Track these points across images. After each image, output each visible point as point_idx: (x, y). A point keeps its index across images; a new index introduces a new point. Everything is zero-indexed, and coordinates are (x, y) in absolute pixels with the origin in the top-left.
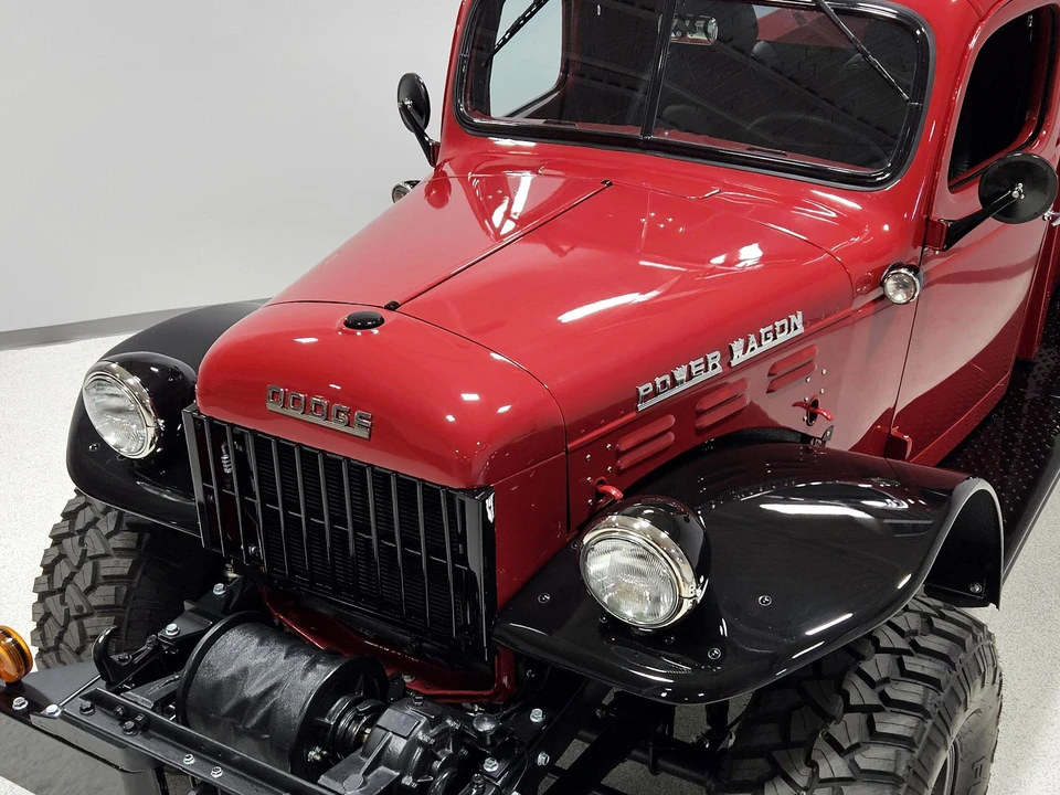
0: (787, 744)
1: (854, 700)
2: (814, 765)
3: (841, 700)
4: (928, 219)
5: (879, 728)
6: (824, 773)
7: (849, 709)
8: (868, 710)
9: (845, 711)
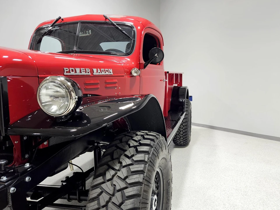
0: (113, 159)
1: (131, 145)
2: (121, 163)
3: (128, 146)
4: (140, 63)
5: (139, 150)
6: (124, 164)
7: (130, 147)
8: (135, 147)
9: (129, 148)
